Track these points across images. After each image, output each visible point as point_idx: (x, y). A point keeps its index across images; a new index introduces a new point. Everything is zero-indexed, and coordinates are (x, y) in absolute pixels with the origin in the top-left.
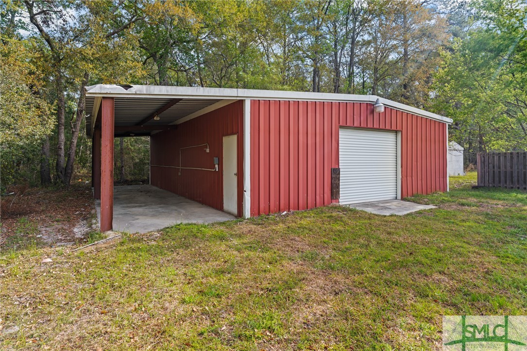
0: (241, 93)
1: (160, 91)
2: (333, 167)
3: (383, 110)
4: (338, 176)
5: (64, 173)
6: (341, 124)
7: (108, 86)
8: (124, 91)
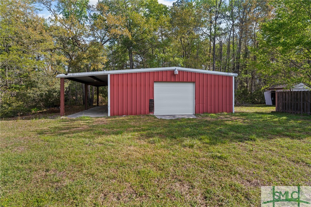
0: (105, 72)
1: (77, 74)
2: (150, 99)
3: (177, 73)
4: (153, 103)
5: (90, 101)
6: (155, 81)
7: (61, 75)
8: (66, 76)
